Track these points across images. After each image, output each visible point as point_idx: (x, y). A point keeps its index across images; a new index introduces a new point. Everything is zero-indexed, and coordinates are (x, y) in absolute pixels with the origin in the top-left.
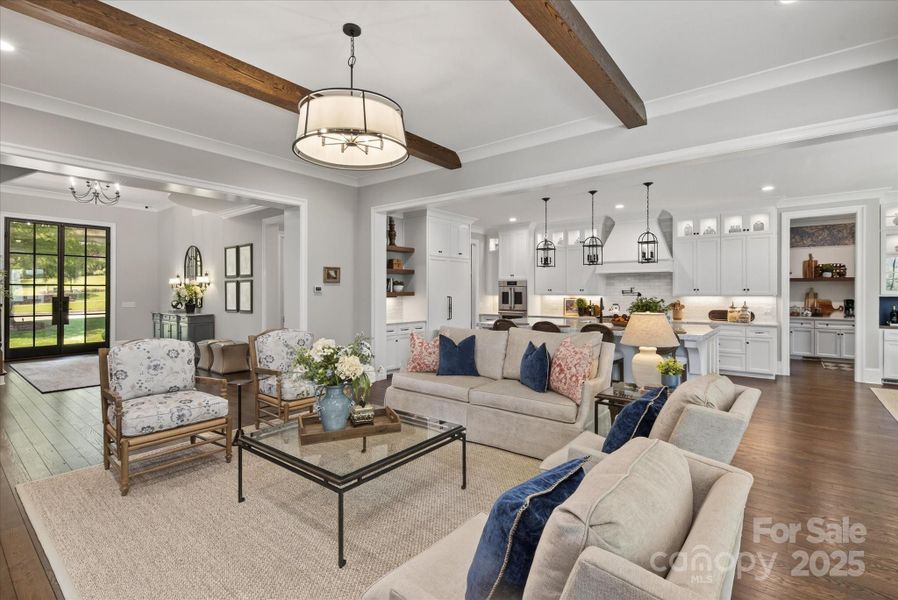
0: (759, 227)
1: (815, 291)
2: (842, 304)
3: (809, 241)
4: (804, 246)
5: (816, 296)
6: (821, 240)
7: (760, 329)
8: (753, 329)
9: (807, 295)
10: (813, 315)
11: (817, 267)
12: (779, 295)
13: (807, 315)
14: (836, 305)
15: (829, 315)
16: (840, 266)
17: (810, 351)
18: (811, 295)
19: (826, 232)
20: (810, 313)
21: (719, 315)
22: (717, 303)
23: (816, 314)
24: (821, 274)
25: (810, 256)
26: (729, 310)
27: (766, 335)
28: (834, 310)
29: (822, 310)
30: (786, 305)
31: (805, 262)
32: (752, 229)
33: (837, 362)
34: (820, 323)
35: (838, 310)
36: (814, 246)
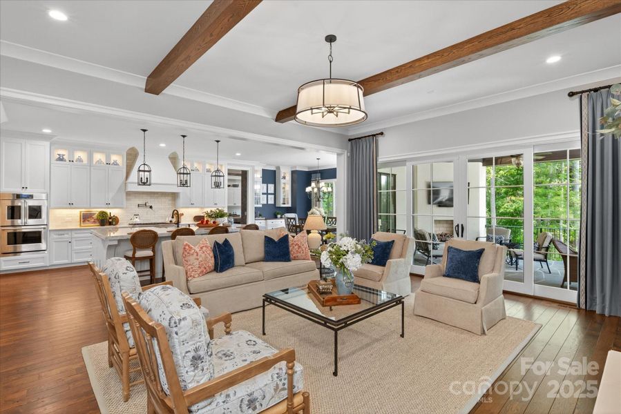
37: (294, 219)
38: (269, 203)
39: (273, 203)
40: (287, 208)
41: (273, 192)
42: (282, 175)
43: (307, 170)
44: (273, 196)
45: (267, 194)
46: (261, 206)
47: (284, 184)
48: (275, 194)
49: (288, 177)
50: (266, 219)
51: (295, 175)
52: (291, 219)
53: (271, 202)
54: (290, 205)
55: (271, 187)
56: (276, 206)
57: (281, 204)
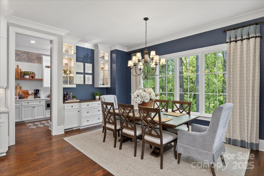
1: (20, 85)
2: (33, 92)
5: (21, 88)
6: (23, 59)
9: (16, 88)
10: (19, 98)
11: (21, 72)
14: (30, 92)
15: (27, 97)
16: (32, 73)
17: (19, 119)
18: (18, 88)
19: (26, 55)
23: (21, 98)
24: (24, 77)
25: (18, 66)
28: (29, 95)
29: (24, 95)
31: (15, 69)
35: (31, 94)
36: (19, 61)
37: (112, 104)
38: (86, 83)
39: (91, 83)
40: (107, 88)
41: (91, 72)
42: (101, 55)
43: (126, 51)
44: (91, 76)
45: (84, 74)
46: (75, 86)
47: (104, 64)
48: (93, 74)
49: (107, 57)
50: (79, 102)
51: (114, 55)
52: (107, 104)
53: (89, 82)
54: (109, 86)
55: (89, 66)
56: (95, 87)
57: (100, 84)
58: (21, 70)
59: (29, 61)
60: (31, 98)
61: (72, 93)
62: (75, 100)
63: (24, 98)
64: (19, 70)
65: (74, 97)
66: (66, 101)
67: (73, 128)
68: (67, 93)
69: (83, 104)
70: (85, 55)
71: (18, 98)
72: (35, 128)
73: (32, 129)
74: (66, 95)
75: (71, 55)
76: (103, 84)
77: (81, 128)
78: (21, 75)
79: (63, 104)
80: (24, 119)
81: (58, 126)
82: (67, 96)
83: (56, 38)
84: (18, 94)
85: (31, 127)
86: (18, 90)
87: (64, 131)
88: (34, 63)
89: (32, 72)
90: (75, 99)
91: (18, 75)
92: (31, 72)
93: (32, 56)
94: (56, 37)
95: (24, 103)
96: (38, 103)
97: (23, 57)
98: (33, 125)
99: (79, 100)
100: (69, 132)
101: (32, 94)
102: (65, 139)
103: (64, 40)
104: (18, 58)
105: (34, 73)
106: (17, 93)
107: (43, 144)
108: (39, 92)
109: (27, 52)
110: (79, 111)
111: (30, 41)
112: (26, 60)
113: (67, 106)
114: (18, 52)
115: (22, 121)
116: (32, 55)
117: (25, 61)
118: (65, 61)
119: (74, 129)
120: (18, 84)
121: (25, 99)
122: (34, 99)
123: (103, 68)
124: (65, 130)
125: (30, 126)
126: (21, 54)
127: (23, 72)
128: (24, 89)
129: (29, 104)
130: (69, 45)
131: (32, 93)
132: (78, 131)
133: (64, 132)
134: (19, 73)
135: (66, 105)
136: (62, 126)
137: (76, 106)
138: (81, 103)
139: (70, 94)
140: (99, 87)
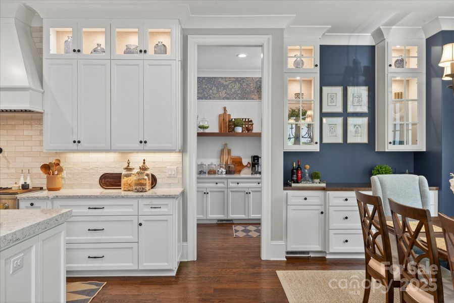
0: (161, 49)
1: (229, 147)
2: (250, 161)
3: (223, 93)
4: (219, 98)
5: (229, 152)
6: (234, 93)
7: (156, 202)
8: (147, 201)
9: (222, 152)
10: (226, 174)
11: (230, 121)
12: (183, 150)
13: (222, 173)
14: (245, 162)
15: (239, 172)
16: (249, 121)
17: (224, 215)
18: (226, 152)
19: (238, 85)
20: (224, 170)
21: (111, 180)
22: (110, 162)
23: (229, 172)
24: (234, 130)
25: (225, 109)
26: (124, 172)
27: (164, 210)
28: (244, 167)
29: (234, 167)
30: (192, 162)
31: (220, 116)
32: (151, 51)
33: (245, 223)
34: (232, 182)
35: (246, 166)
36: (228, 99)
38: (351, 140)
39: (363, 139)
40: (416, 154)
41: (363, 109)
42: (393, 58)
44: (365, 121)
45: (345, 115)
46: (315, 148)
47: (403, 81)
48: (371, 114)
54: (420, 147)
55: (358, 93)
56: (376, 151)
57: (388, 143)
58: (229, 115)
59: (242, 98)
60: (246, 173)
61: (308, 166)
62: (317, 184)
63: (234, 174)
64: (226, 116)
65: (313, 176)
66: (293, 185)
67: (308, 252)
68: (299, 165)
69: (332, 194)
70: (351, 64)
71: (224, 173)
72: (241, 236)
73: (237, 237)
74: (297, 169)
75: (308, 72)
76: (401, 143)
77: (328, 257)
78: (229, 125)
79: (284, 189)
80: (232, 216)
81: (272, 239)
82: (297, 173)
83: (269, 39)
84: (225, 165)
85: (237, 234)
86: (226, 157)
87: (285, 255)
88: (253, 99)
89: (248, 119)
90: (318, 181)
91: (225, 126)
92: (245, 119)
93: (247, 85)
94: (268, 36)
95: (232, 183)
96: (255, 185)
97: (233, 90)
98: (254, 231)
99: (324, 185)
100: (296, 260)
101: (249, 166)
102: (280, 273)
103: (287, 38)
104: (226, 93)
105: (251, 121)
106: (224, 163)
107: (235, 273)
108: (258, 161)
109: (239, 79)
110: (322, 213)
111: (237, 55)
112: (239, 95)
113: (294, 196)
114: (226, 81)
115: (229, 218)
116: (248, 82)
117: (237, 98)
118: (294, 89)
119: (312, 255)
120: (226, 145)
121: (236, 176)
122: (250, 176)
123: (399, 96)
124: (288, 253)
125: (236, 231)
126: (230, 83)
127: (233, 120)
128: (235, 153)
129: (239, 185)
130: (303, 48)
131: (249, 163)
132: (321, 262)
133: (286, 257)
134: (226, 123)
135: (290, 193)
136: (282, 243)
137: (315, 197)
138: (328, 192)
139: (305, 168)
140: (386, 150)
